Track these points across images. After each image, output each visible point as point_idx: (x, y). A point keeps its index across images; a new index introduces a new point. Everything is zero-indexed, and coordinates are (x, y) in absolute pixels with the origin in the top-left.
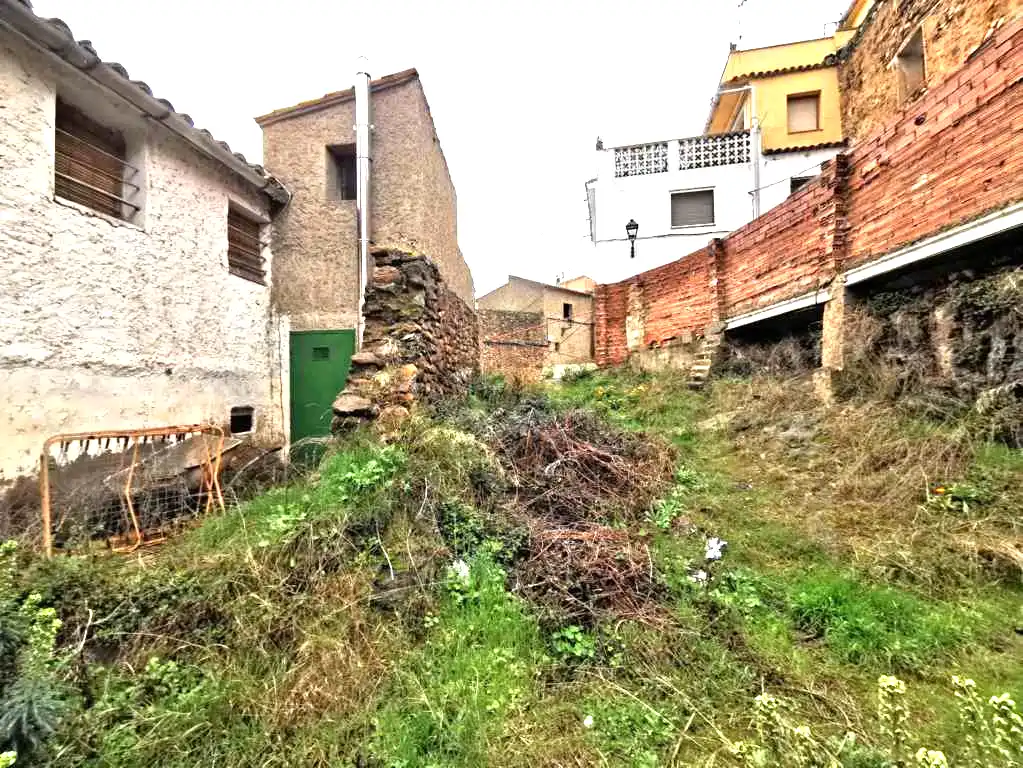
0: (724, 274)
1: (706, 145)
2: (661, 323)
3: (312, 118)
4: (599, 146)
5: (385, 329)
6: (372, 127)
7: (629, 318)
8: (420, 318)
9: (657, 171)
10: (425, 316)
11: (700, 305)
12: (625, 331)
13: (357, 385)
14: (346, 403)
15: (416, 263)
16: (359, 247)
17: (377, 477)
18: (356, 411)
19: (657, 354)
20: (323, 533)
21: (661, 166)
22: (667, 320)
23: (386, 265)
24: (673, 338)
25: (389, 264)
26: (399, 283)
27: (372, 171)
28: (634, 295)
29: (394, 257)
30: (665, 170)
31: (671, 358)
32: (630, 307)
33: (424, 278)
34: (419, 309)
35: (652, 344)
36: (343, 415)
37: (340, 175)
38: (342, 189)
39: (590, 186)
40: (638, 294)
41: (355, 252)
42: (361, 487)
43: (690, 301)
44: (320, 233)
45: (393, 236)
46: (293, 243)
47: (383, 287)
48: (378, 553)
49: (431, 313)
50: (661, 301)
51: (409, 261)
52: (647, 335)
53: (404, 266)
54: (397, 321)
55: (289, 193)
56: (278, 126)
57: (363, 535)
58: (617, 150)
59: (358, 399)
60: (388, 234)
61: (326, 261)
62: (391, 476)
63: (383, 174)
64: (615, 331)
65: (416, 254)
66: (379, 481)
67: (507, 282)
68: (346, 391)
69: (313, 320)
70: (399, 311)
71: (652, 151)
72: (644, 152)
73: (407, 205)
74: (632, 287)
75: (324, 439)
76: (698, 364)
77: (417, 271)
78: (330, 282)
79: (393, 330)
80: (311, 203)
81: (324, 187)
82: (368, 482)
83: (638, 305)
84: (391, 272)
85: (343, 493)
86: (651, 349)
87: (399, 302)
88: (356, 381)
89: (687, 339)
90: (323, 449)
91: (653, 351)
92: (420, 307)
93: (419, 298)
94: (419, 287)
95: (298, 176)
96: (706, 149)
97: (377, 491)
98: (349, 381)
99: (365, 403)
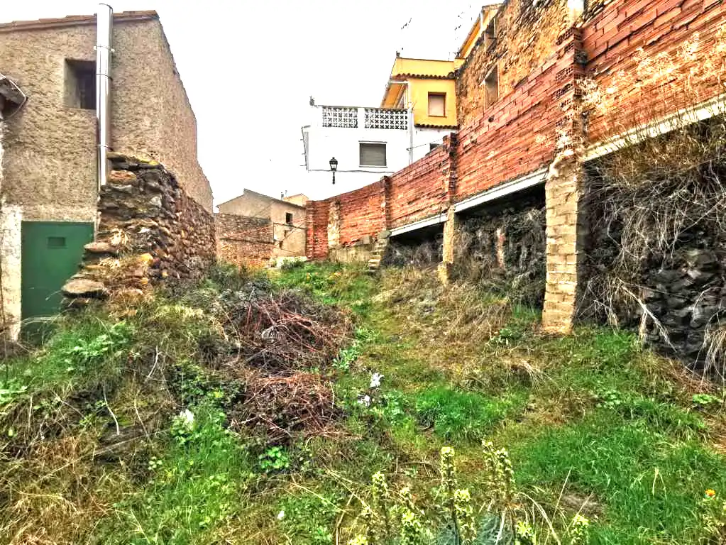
0: (389, 200)
1: (382, 114)
2: (350, 230)
3: (53, 33)
4: (312, 103)
5: (121, 223)
6: (113, 50)
7: (329, 226)
8: (156, 216)
9: (350, 126)
10: (162, 215)
11: (375, 219)
12: (327, 235)
13: (90, 270)
14: (77, 286)
15: (155, 171)
16: (98, 150)
17: (106, 349)
18: (87, 292)
19: (347, 251)
20: (44, 402)
21: (353, 123)
22: (354, 228)
23: (122, 169)
24: (358, 240)
25: (126, 169)
26: (136, 186)
27: (112, 88)
28: (333, 210)
29: (131, 164)
30: (356, 126)
31: (356, 254)
32: (330, 218)
33: (161, 183)
34: (156, 209)
35: (344, 244)
36: (73, 296)
37: (79, 86)
38: (81, 99)
39: (305, 130)
40: (336, 209)
41: (94, 155)
42: (89, 358)
43: (370, 215)
44: (56, 135)
45: (133, 147)
46: (28, 141)
47: (120, 187)
48: (104, 413)
49: (168, 213)
50: (352, 215)
51: (146, 168)
52: (341, 238)
53: (141, 172)
54: (134, 217)
55: (24, 95)
56: (16, 35)
57: (89, 400)
58: (324, 107)
59: (90, 282)
60: (128, 143)
61: (63, 160)
62: (120, 347)
63: (124, 93)
64: (320, 235)
65: (153, 163)
66: (109, 352)
67: (242, 194)
68: (77, 275)
69: (47, 212)
70: (136, 209)
71: (347, 112)
72: (342, 111)
73: (147, 122)
74: (332, 204)
75: (52, 319)
76: (373, 258)
77: (155, 178)
78: (68, 179)
79: (130, 225)
80: (47, 106)
81: (61, 96)
82: (95, 353)
83: (336, 217)
84: (128, 176)
85: (69, 365)
86: (344, 247)
87: (136, 202)
88: (89, 266)
89: (367, 241)
90: (51, 328)
91: (345, 249)
92: (157, 207)
93: (156, 200)
94: (156, 191)
95: (34, 81)
96: (382, 117)
97: (106, 361)
98: (81, 267)
99: (99, 286)
